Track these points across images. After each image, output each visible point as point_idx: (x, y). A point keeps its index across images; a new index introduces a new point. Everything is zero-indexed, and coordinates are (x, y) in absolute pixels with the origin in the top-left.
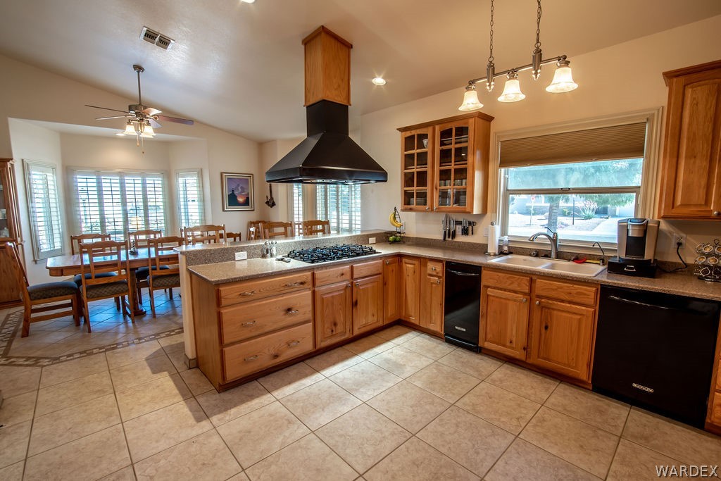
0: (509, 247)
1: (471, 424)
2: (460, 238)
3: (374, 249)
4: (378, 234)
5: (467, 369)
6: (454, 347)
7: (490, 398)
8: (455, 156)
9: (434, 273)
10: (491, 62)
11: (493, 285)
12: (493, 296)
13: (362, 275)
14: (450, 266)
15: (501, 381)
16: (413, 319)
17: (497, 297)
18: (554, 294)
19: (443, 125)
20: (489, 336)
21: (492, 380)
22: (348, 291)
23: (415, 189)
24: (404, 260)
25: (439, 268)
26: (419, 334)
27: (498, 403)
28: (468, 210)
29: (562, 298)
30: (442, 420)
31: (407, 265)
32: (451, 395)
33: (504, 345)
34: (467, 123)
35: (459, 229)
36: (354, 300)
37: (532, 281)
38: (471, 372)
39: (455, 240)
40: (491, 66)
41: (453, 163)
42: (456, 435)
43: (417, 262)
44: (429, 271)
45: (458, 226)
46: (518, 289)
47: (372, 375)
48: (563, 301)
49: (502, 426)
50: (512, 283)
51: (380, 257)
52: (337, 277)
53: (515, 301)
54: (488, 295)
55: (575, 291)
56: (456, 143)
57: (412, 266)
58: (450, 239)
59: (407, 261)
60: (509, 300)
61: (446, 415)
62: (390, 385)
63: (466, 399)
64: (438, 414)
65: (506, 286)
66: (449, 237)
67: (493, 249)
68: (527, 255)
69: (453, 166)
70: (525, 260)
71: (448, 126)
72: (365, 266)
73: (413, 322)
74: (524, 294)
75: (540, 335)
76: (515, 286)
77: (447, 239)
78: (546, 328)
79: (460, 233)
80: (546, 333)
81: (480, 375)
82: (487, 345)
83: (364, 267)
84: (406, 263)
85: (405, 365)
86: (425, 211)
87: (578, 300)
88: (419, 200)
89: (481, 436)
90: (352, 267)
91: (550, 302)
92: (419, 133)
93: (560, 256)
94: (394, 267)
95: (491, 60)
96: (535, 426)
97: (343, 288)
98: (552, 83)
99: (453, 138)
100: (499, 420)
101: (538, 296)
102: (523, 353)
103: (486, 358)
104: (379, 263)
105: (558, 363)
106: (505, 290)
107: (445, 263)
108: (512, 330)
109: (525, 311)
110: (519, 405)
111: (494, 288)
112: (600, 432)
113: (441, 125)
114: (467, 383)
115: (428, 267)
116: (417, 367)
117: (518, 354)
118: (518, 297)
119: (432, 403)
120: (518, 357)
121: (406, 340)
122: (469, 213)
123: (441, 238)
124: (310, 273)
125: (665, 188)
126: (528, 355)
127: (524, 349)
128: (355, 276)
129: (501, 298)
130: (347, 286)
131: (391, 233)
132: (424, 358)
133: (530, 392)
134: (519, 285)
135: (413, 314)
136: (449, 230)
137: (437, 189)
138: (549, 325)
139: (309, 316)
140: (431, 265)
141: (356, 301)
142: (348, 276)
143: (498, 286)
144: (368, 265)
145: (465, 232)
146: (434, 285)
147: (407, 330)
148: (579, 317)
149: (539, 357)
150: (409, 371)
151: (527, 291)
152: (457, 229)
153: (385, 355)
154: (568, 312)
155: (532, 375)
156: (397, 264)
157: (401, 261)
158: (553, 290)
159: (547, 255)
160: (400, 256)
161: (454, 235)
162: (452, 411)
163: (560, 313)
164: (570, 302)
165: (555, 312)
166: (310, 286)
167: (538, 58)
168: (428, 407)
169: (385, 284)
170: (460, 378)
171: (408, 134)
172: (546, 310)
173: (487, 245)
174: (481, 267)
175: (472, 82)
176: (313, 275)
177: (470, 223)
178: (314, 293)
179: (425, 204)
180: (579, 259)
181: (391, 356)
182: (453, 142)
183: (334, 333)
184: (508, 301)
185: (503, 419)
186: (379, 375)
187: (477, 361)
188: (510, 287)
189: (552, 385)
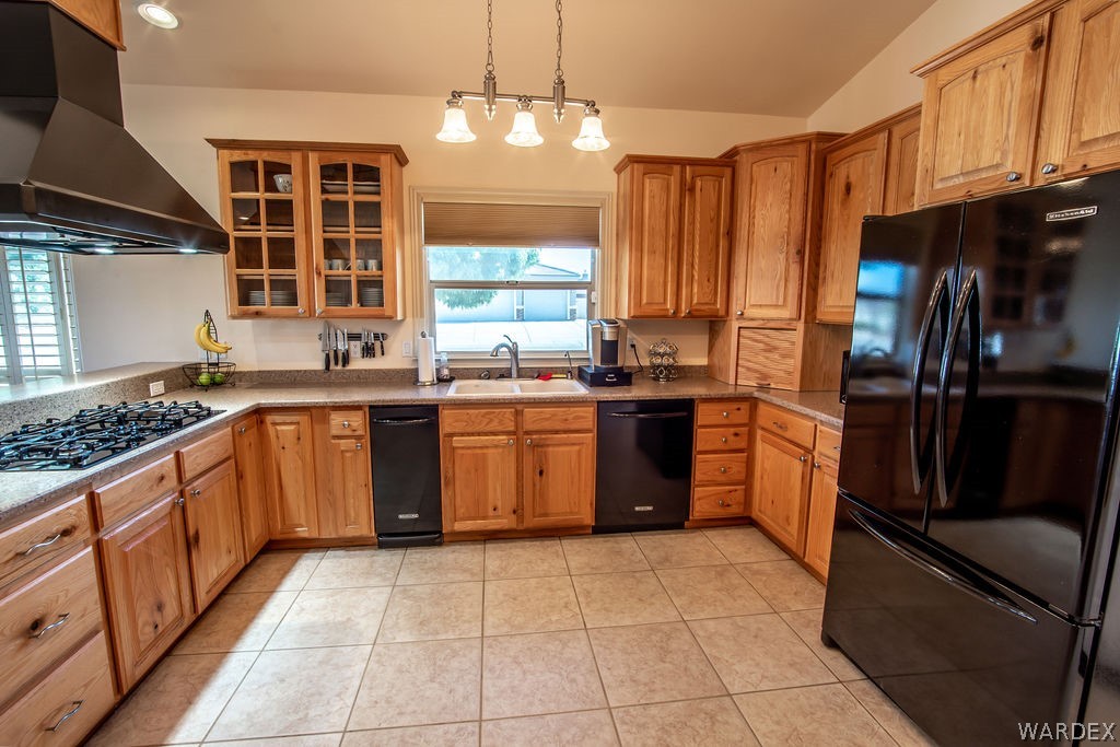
0: (450, 370)
1: (529, 649)
2: (359, 363)
3: (205, 404)
4: (167, 372)
5: (450, 575)
6: (400, 552)
7: (515, 599)
8: (355, 216)
9: (348, 432)
10: (490, 72)
11: (460, 431)
12: (463, 448)
13: (200, 469)
14: (377, 412)
15: (504, 569)
16: (303, 532)
17: (469, 448)
18: (547, 425)
19: (328, 154)
20: (461, 512)
21: (493, 574)
22: (178, 514)
23: (265, 273)
24: (269, 419)
25: (358, 421)
26: (320, 554)
27: (529, 600)
28: (388, 313)
29: (558, 428)
30: (492, 670)
31: (278, 428)
32: (467, 625)
33: (484, 518)
34: (378, 160)
35: (356, 348)
36: (192, 532)
37: (518, 413)
38: (460, 577)
39: (349, 367)
40: (490, 80)
41: (352, 229)
42: (529, 677)
43: (303, 419)
44: (334, 432)
45: (352, 343)
46: (500, 428)
47: (304, 673)
48: (557, 432)
49: (562, 627)
50: (491, 420)
51: (225, 422)
52: (151, 488)
53: (496, 447)
54: (454, 448)
55: (572, 416)
56: (355, 193)
57: (292, 427)
58: (339, 367)
59: (278, 418)
60: (487, 447)
61: (490, 659)
62: (359, 667)
63: (490, 620)
64: (478, 665)
65: (478, 429)
66: (336, 364)
67: (426, 375)
68: (474, 378)
69: (352, 233)
70: (477, 386)
71: (339, 159)
72: (204, 446)
73: (306, 535)
74: (508, 433)
75: (534, 485)
76: (494, 426)
77: (332, 366)
78: (541, 473)
79: (359, 354)
80: (541, 481)
81: (473, 574)
82: (459, 526)
83: (200, 448)
84: (274, 424)
85: (349, 619)
86: (296, 317)
87: (573, 427)
88: (280, 295)
89: (555, 656)
90: (178, 454)
91: (543, 436)
92: (269, 159)
93: (522, 374)
94: (251, 437)
95: (490, 68)
96: (588, 604)
97: (168, 510)
98: (581, 134)
99: (350, 182)
100: (551, 622)
101: (527, 433)
102: (514, 517)
103: (458, 547)
104: (224, 435)
105: (558, 514)
106: (479, 434)
107: (367, 409)
108: (495, 490)
109: (513, 458)
110: (551, 589)
111: (462, 435)
112: (637, 575)
113: (323, 154)
114: (469, 595)
115: (333, 422)
116: (374, 611)
117: (505, 522)
118: (500, 440)
119: (455, 654)
120: (506, 527)
121: (307, 575)
122: (390, 318)
123: (319, 365)
124: (83, 497)
125: (633, 284)
126: (521, 519)
127: (514, 512)
128: (188, 475)
129: (475, 448)
130: (174, 505)
131: (195, 369)
132: (371, 591)
133: (545, 566)
134: (501, 422)
135: (303, 522)
136: (335, 351)
137: (319, 274)
138: (544, 468)
139: (96, 615)
140: (337, 421)
141: (197, 533)
142: (172, 482)
143: (470, 430)
144: (209, 443)
145: (368, 351)
146: (348, 455)
147: (293, 556)
148: (577, 448)
149: (534, 517)
150: (368, 626)
151: (512, 429)
152: (352, 348)
153: (294, 620)
154: (566, 444)
155: (528, 544)
156: (255, 429)
157: (262, 422)
158: (547, 419)
159: (504, 375)
160: (259, 413)
161: (346, 359)
162: (490, 647)
163: (556, 449)
164: (565, 432)
165: (551, 449)
166: (88, 534)
167: (560, 93)
168: (455, 664)
169: (240, 476)
170: (453, 594)
171: (238, 156)
172: (540, 449)
173: (416, 370)
174: (437, 405)
175: (457, 95)
176: (93, 499)
177: (376, 337)
178: (99, 548)
179: (293, 301)
180: (544, 375)
181: (306, 618)
182: (350, 188)
183: (160, 629)
184: (485, 451)
185: (554, 618)
186: (321, 663)
187: (451, 556)
188: (488, 429)
189: (554, 546)
